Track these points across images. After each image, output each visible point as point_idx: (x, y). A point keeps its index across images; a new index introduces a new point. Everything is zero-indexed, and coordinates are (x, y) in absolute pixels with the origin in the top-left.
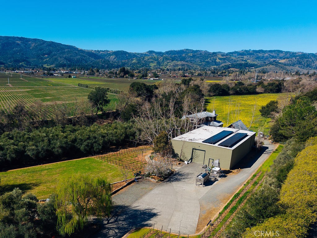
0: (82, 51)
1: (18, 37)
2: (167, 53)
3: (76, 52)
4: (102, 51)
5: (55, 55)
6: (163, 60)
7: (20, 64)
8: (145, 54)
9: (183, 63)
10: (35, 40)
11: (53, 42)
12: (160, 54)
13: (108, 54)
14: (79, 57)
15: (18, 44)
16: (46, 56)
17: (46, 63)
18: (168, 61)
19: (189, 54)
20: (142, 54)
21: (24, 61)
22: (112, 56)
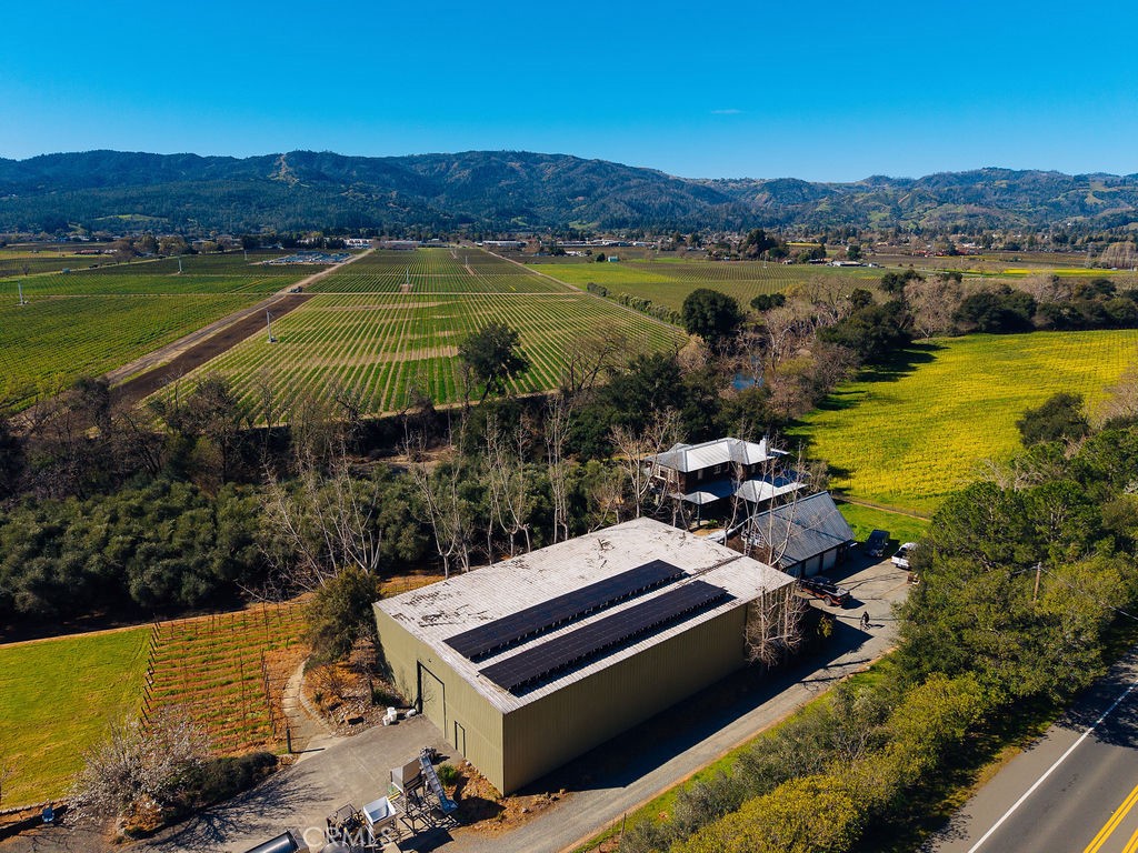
0: (679, 183)
1: (514, 153)
2: (928, 180)
3: (659, 188)
4: (736, 181)
5: (602, 195)
6: (913, 202)
7: (513, 220)
8: (859, 187)
9: (973, 208)
10: (556, 158)
11: (600, 162)
12: (905, 183)
13: (750, 187)
14: (665, 199)
15: (513, 170)
16: (581, 198)
17: (577, 217)
18: (927, 206)
19: (997, 183)
20: (849, 187)
21: (522, 212)
22: (760, 195)
